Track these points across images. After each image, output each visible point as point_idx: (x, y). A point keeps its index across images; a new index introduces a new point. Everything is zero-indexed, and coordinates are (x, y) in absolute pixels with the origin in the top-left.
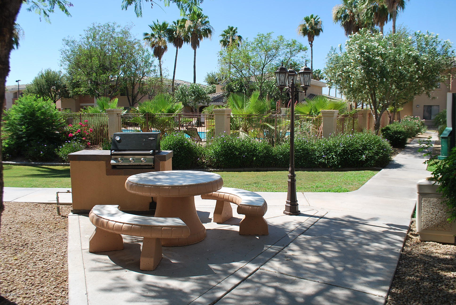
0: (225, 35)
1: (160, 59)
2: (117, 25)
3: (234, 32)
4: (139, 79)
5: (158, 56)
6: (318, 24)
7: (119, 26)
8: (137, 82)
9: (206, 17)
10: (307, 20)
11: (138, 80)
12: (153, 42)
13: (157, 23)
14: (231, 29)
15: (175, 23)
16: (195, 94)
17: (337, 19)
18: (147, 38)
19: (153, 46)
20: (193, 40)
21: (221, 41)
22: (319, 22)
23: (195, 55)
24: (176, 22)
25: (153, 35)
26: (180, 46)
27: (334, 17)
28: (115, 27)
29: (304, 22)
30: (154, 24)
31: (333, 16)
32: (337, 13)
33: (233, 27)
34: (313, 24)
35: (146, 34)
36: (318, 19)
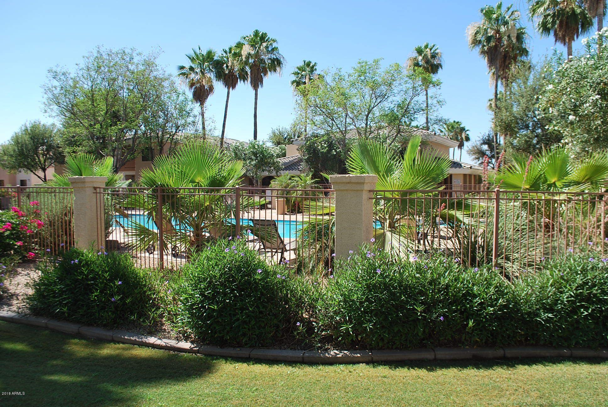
0: (299, 73)
1: (202, 104)
2: (137, 52)
3: (312, 70)
4: (170, 136)
5: (200, 101)
6: (436, 57)
7: (139, 54)
8: (167, 140)
9: (274, 41)
10: (420, 51)
11: (169, 138)
12: (193, 80)
13: (198, 52)
14: (308, 64)
15: (226, 52)
16: (257, 157)
17: (476, 42)
18: (183, 74)
19: (192, 85)
20: (253, 75)
21: (293, 82)
22: (437, 54)
23: (256, 99)
24: (228, 50)
25: (192, 69)
26: (234, 87)
27: (471, 41)
28: (134, 55)
29: (415, 54)
30: (195, 53)
31: (470, 39)
32: (476, 34)
33: (310, 62)
34: (429, 57)
35: (182, 68)
36: (436, 50)
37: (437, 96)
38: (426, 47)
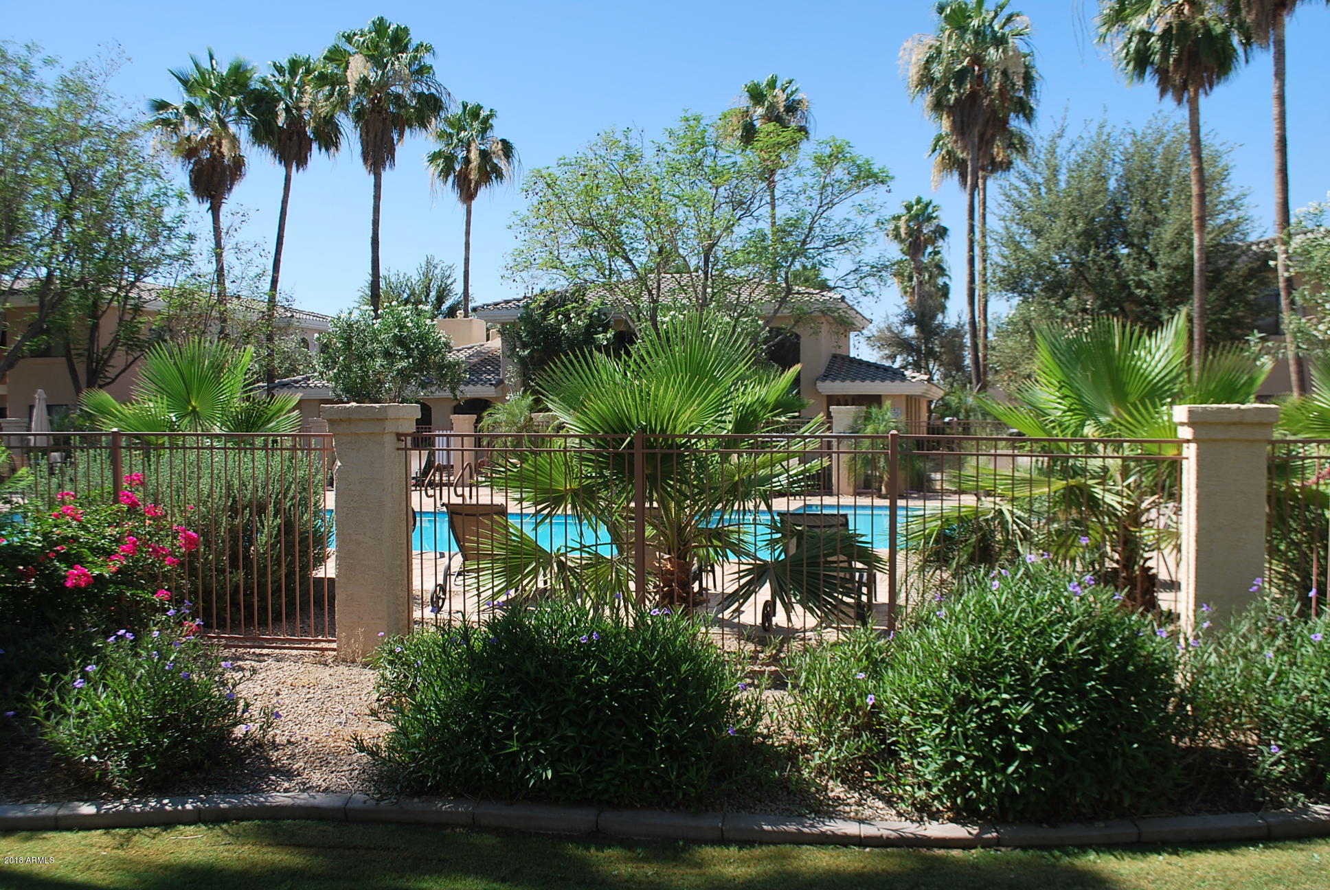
0: (450, 135)
1: (215, 210)
2: (44, 55)
3: (486, 126)
4: (119, 289)
5: (212, 197)
6: (797, 109)
7: (48, 62)
8: (111, 300)
9: (429, 49)
10: (757, 95)
11: (114, 294)
12: (188, 139)
13: (206, 65)
14: (475, 113)
15: (280, 70)
16: (408, 350)
18: (166, 122)
19: (189, 152)
20: (372, 135)
21: (434, 157)
22: (800, 102)
23: (377, 197)
24: (286, 65)
25: (192, 110)
26: (302, 161)
27: (915, 78)
28: (35, 62)
29: (745, 102)
30: (197, 66)
32: (927, 62)
33: (479, 107)
34: (782, 110)
35: (161, 106)
36: (793, 93)
37: (877, 208)
38: (772, 84)
